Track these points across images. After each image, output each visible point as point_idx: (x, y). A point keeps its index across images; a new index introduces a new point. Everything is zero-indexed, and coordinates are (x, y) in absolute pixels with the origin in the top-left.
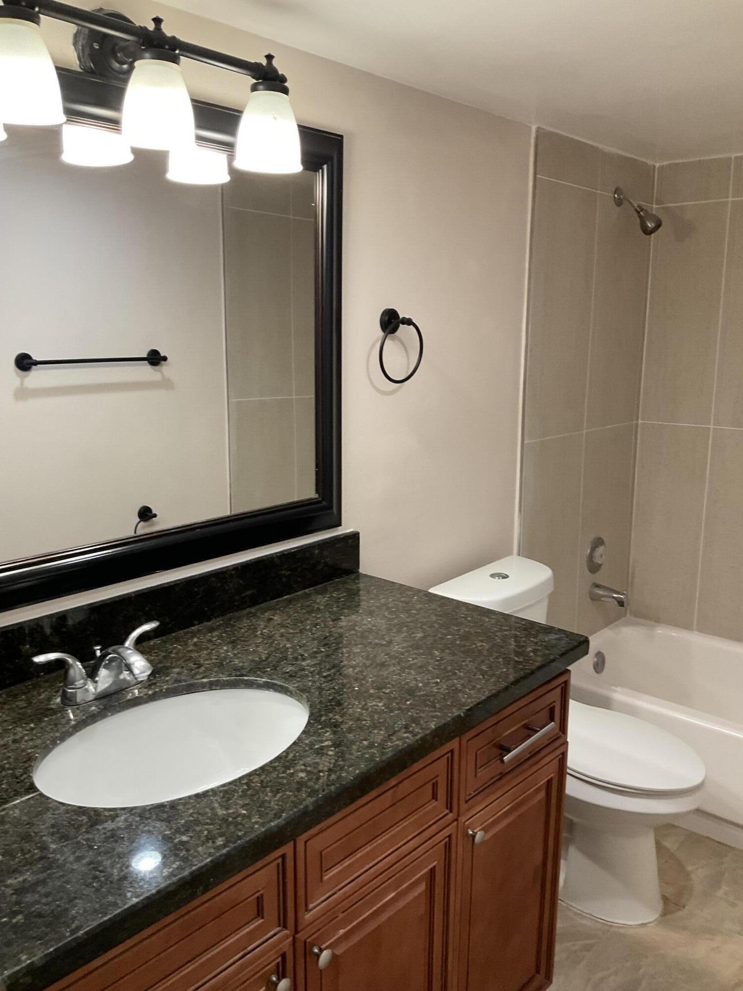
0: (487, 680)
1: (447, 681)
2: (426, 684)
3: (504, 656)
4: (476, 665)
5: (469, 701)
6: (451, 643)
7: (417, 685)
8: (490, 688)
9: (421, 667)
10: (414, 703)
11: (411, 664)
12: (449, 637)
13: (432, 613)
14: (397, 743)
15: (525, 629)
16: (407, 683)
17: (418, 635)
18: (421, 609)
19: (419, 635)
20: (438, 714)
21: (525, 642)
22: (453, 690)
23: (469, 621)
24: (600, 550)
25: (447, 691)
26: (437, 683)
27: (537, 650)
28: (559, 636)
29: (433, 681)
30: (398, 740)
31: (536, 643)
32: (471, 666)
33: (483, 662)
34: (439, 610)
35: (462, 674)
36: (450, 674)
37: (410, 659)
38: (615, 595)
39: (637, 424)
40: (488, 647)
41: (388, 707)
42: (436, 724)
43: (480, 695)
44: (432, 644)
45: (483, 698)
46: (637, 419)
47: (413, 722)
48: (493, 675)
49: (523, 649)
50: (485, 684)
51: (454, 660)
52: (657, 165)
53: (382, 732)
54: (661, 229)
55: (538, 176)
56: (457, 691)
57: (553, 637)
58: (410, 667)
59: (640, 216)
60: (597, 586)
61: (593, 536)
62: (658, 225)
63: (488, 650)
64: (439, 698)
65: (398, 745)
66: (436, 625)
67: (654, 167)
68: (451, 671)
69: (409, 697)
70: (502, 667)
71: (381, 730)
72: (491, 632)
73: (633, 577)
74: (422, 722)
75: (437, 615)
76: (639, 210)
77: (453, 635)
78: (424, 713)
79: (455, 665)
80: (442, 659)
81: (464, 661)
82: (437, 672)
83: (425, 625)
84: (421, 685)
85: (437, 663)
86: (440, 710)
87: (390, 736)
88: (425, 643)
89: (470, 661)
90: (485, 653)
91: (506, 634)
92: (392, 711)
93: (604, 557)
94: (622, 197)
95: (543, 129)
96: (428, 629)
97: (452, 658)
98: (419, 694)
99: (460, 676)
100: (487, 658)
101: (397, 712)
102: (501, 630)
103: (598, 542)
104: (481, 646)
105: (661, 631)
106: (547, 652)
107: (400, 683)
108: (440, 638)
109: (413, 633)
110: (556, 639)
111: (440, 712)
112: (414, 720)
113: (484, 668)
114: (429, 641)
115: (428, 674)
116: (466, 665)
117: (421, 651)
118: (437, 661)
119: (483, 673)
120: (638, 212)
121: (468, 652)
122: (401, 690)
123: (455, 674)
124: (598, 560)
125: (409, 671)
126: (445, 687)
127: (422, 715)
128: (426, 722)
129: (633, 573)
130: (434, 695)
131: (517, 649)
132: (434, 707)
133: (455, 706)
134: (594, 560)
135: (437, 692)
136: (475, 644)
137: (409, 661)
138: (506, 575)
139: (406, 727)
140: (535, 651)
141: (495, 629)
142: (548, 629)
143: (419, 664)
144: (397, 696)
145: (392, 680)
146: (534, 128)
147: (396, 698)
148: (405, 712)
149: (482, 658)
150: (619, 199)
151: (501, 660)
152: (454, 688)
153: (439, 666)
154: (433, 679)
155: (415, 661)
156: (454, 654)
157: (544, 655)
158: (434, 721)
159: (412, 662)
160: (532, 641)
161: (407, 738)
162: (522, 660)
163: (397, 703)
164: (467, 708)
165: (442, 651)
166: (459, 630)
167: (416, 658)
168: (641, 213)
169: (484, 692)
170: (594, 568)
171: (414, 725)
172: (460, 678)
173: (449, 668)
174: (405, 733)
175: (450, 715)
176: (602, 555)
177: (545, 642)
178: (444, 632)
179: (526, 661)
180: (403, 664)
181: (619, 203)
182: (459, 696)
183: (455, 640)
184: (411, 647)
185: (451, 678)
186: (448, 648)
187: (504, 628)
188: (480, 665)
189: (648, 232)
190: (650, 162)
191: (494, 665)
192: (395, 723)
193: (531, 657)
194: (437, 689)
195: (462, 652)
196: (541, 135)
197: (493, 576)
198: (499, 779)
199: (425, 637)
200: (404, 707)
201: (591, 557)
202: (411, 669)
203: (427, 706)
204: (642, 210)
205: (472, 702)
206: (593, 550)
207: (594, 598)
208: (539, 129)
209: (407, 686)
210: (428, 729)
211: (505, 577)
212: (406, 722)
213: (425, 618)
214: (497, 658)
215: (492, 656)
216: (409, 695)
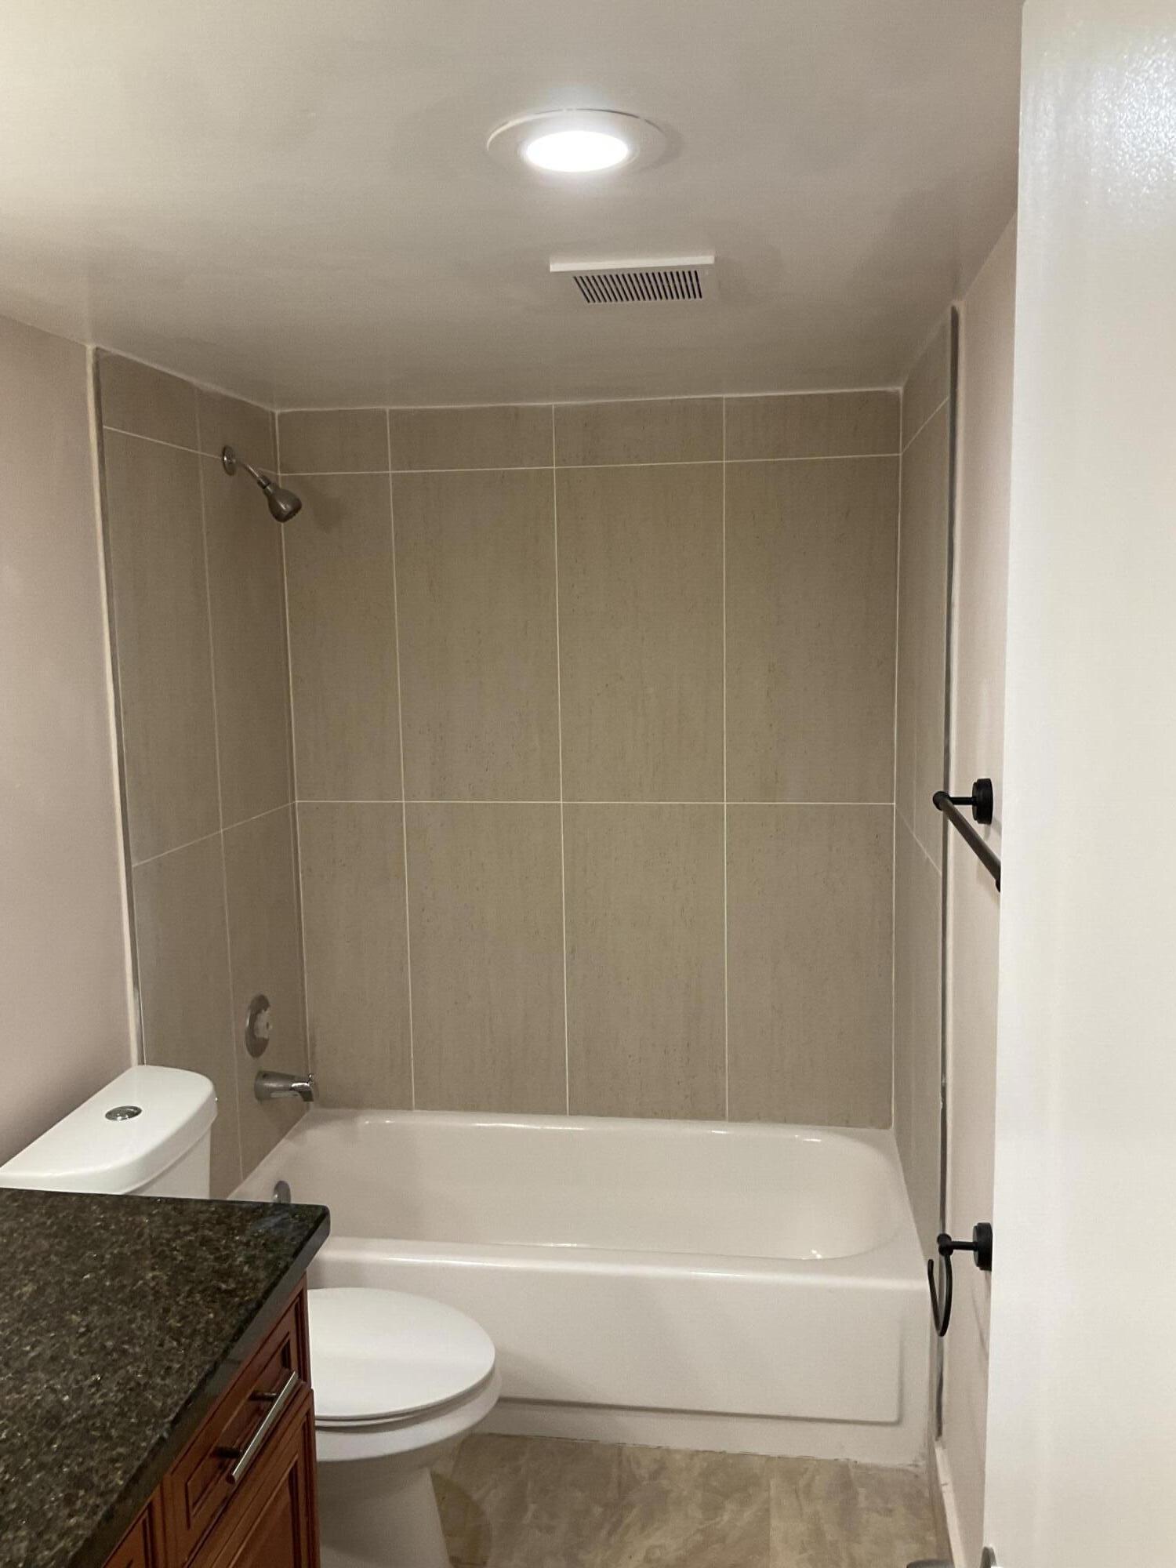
0: (188, 1347)
1: (115, 1372)
2: (78, 1394)
3: (201, 1288)
4: (156, 1322)
5: (169, 1401)
6: (96, 1290)
7: (60, 1402)
8: (196, 1362)
9: (53, 1359)
10: (66, 1443)
11: (33, 1358)
12: (88, 1276)
13: (38, 1234)
14: (61, 1545)
15: (219, 1222)
16: (38, 1404)
17: (25, 1289)
18: (12, 1231)
19: (28, 1289)
20: (121, 1450)
21: (226, 1247)
22: (131, 1389)
23: (114, 1233)
24: (264, 1016)
25: (121, 1396)
26: (97, 1383)
27: (254, 1256)
28: (279, 1218)
29: (88, 1382)
30: (61, 1537)
31: (247, 1244)
32: (151, 1327)
33: (166, 1310)
34: (49, 1222)
35: (138, 1349)
36: (115, 1356)
37: (28, 1348)
38: (294, 1085)
39: (294, 805)
40: (165, 1278)
41: (17, 1472)
42: (125, 1472)
43: (185, 1384)
44: (58, 1301)
45: (194, 1386)
46: (294, 799)
47: (78, 1486)
48: (195, 1332)
49: (230, 1261)
50: (186, 1355)
51: (112, 1324)
52: (277, 412)
53: (23, 1533)
54: (300, 513)
55: (104, 427)
56: (140, 1389)
57: (271, 1222)
58: (32, 1366)
59: (267, 493)
60: (265, 1076)
61: (250, 996)
62: (297, 508)
63: (168, 1284)
64: (110, 1416)
65: (64, 1551)
66: (53, 1258)
67: (273, 414)
68: (114, 1349)
69: (52, 1434)
70: (205, 1310)
71: (19, 1528)
72: (161, 1244)
73: (314, 1046)
74: (95, 1479)
75: (47, 1237)
76: (264, 483)
77: (94, 1270)
78: (92, 1458)
79: (119, 1334)
80: (89, 1330)
81: (131, 1321)
82: (88, 1359)
83: (31, 1264)
84: (66, 1398)
85: (82, 1341)
86: (123, 1440)
87: (40, 1535)
88: (46, 1304)
89: (143, 1318)
90: (165, 1290)
91: (190, 1241)
92: (27, 1478)
93: (271, 1027)
94: (234, 461)
95: (103, 351)
96: (41, 1270)
97: (109, 1320)
98: (69, 1420)
99: (135, 1353)
100: (171, 1301)
101: (38, 1476)
102: (178, 1235)
103: (260, 1004)
104: (153, 1278)
105: (365, 1121)
106: (270, 1256)
107: (23, 1408)
108: (70, 1284)
109: (13, 1289)
110: (276, 1226)
111: (121, 1446)
112: (79, 1481)
113: (173, 1322)
114: (52, 1295)
115: (72, 1370)
116: (140, 1328)
117: (44, 1323)
118: (83, 1334)
119: (177, 1335)
120: (264, 487)
121: (135, 1299)
122: (31, 1424)
123: (124, 1352)
124: (263, 1033)
125: (33, 1375)
126: (115, 1389)
127: (92, 1464)
128: (104, 1477)
129: (313, 1038)
130: (100, 1413)
131: (217, 1266)
132: (109, 1437)
133: (148, 1423)
134: (256, 1034)
135: (104, 1404)
136: (142, 1278)
137: (28, 1352)
138: (136, 1108)
139: (69, 1500)
140: (250, 1260)
141: (168, 1236)
142: (258, 1208)
143: (49, 1353)
144: (26, 1438)
145: (6, 1408)
146: (90, 348)
147: (26, 1445)
148: (56, 1470)
149: (163, 1303)
150: (231, 463)
151: (198, 1297)
152: (132, 1384)
153: (89, 1345)
154: (86, 1378)
155: (38, 1349)
156: (109, 1311)
157: (268, 1264)
158: (118, 1469)
159: (32, 1354)
160: (240, 1242)
161: (78, 1525)
162: (233, 1286)
163: (33, 1456)
164: (171, 1418)
165: (85, 1311)
166: (102, 1258)
167: (39, 1342)
168: (268, 488)
169: (190, 1373)
170: (257, 1047)
171: (82, 1493)
172: (137, 1358)
173: (110, 1344)
174: (70, 1516)
175: (144, 1444)
176: (268, 1025)
177: (261, 1236)
178: (74, 1268)
179: (243, 1285)
180: (17, 1365)
181: (230, 469)
182: (146, 1399)
183: (101, 1280)
184: (20, 1321)
185: (121, 1364)
186: (94, 1301)
187: (182, 1229)
188: (163, 1319)
189: (280, 517)
190: (267, 408)
191: (188, 1313)
192: (42, 1502)
193: (247, 1274)
194: (101, 1397)
195: (123, 1302)
196: (101, 360)
197: (111, 1115)
198: (224, 1511)
199: (40, 1291)
200: (49, 1459)
201: (252, 1030)
202: (35, 1370)
203: (93, 1440)
204: (269, 483)
205: (176, 1405)
206: (253, 1019)
207: (262, 1096)
208: (98, 352)
209: (39, 1411)
210: (112, 1491)
211: (134, 1112)
212: (62, 1491)
213: (25, 1247)
214: (190, 1293)
215: (178, 1295)
216: (51, 1429)
